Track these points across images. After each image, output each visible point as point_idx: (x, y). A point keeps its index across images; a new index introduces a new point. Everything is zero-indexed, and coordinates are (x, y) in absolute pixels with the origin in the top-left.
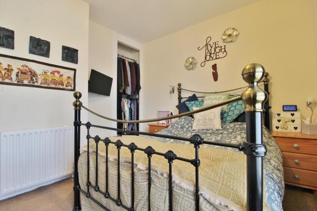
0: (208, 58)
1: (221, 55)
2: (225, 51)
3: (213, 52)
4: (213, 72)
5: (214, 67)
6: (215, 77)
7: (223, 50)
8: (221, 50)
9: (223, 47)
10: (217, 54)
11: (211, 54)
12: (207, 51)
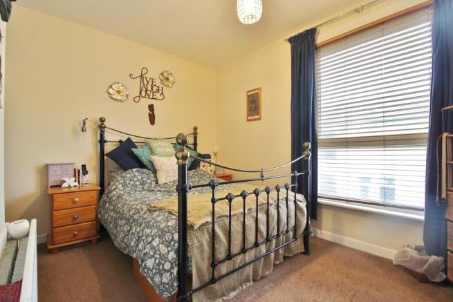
0: (143, 94)
1: (158, 95)
2: (162, 94)
3: (149, 88)
4: (149, 114)
5: (151, 108)
6: (152, 119)
7: (161, 92)
8: (158, 90)
9: (160, 89)
10: (154, 94)
11: (147, 90)
12: (142, 84)
